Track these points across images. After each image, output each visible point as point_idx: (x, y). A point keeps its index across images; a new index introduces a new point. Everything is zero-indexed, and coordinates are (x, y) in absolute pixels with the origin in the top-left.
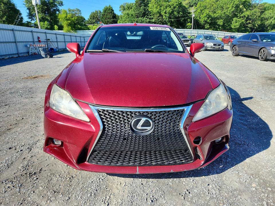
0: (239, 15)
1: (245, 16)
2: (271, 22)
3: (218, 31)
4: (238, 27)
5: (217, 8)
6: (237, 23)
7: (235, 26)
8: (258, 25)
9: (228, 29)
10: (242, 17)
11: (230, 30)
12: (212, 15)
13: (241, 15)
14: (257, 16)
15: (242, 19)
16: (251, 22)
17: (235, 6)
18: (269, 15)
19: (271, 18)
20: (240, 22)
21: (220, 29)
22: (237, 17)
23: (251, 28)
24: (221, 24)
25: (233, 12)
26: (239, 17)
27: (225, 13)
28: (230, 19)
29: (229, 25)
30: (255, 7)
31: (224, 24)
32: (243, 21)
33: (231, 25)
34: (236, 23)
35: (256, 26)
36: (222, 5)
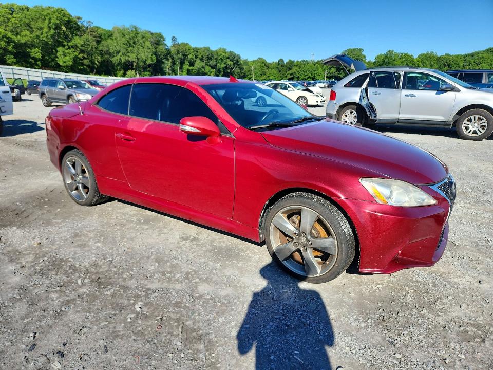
0: (65, 43)
1: (76, 46)
2: (120, 59)
3: (35, 68)
4: (71, 63)
5: (21, 25)
6: (66, 56)
7: (65, 62)
8: (98, 61)
9: (53, 67)
10: (72, 47)
11: (58, 68)
12: (16, 39)
13: (69, 44)
14: (92, 48)
15: (72, 50)
16: (86, 56)
17: (54, 27)
18: (114, 49)
19: (118, 52)
20: (72, 56)
21: (38, 65)
22: (64, 46)
23: (88, 66)
24: (39, 56)
25: (53, 36)
26: (67, 47)
27: (38, 37)
28: (52, 49)
29: (53, 60)
30: (84, 32)
31: (43, 57)
32: (76, 54)
33: (57, 59)
34: (64, 56)
35: (96, 64)
36: (27, 21)
